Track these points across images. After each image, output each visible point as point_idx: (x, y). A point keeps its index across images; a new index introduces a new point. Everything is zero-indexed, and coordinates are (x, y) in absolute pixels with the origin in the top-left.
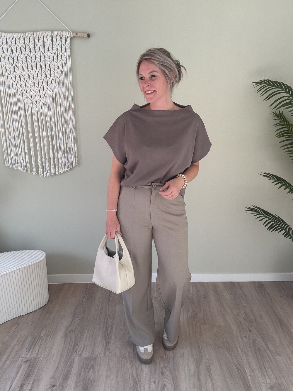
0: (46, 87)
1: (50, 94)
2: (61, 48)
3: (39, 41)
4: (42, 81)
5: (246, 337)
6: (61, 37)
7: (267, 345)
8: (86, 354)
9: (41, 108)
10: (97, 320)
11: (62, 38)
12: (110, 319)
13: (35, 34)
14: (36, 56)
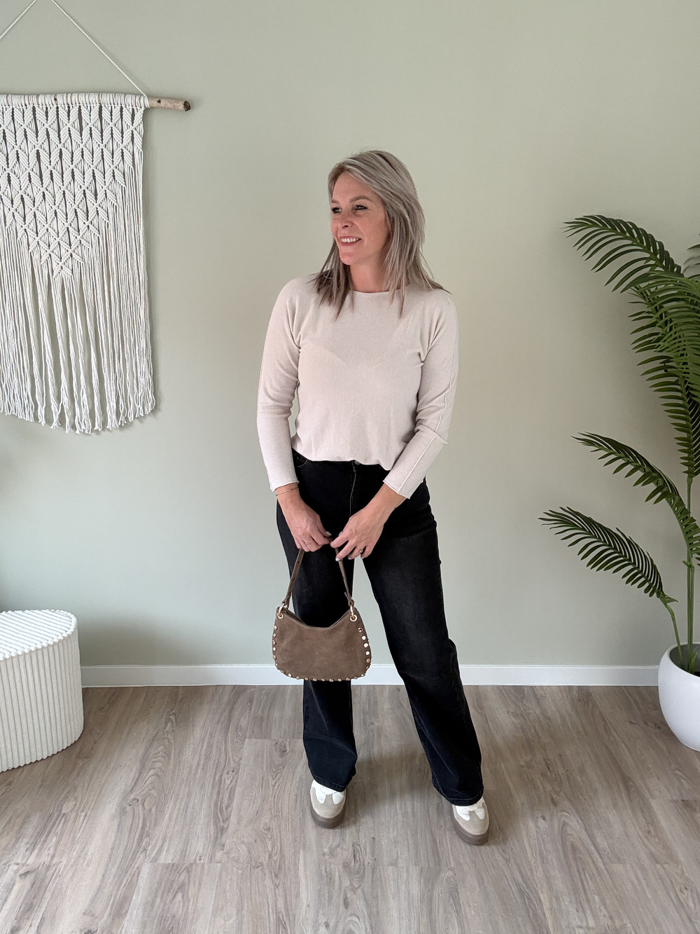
0: (84, 223)
1: (95, 241)
2: (122, 133)
3: (69, 116)
4: (76, 210)
5: (544, 818)
6: (122, 108)
7: (592, 837)
8: (167, 858)
9: (72, 273)
10: (198, 776)
11: (124, 109)
12: (228, 773)
13: (60, 100)
14: (61, 150)
